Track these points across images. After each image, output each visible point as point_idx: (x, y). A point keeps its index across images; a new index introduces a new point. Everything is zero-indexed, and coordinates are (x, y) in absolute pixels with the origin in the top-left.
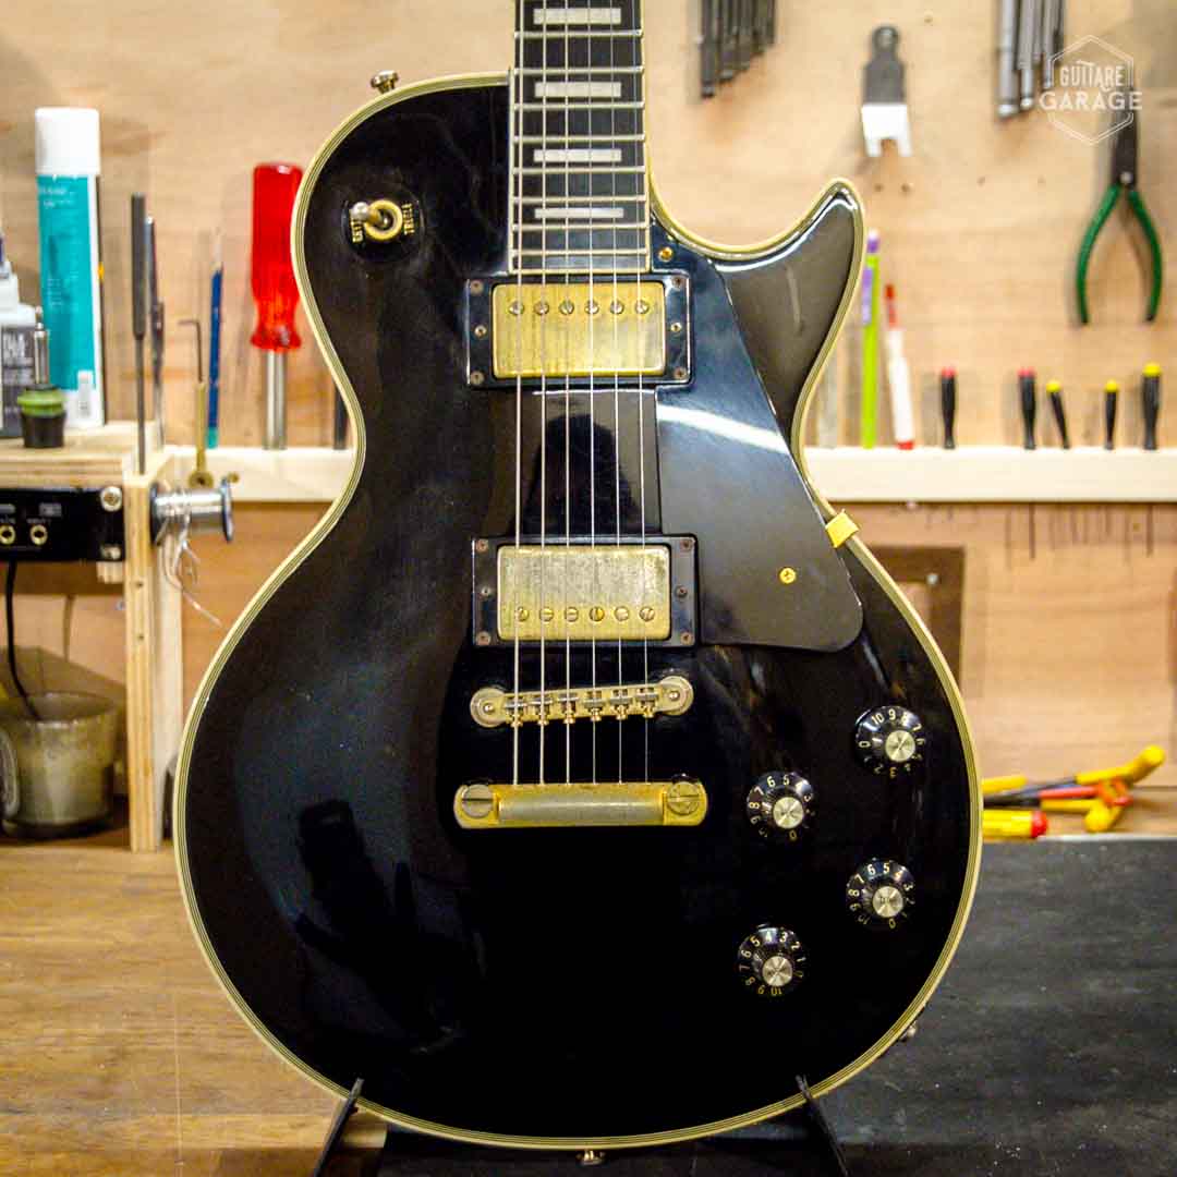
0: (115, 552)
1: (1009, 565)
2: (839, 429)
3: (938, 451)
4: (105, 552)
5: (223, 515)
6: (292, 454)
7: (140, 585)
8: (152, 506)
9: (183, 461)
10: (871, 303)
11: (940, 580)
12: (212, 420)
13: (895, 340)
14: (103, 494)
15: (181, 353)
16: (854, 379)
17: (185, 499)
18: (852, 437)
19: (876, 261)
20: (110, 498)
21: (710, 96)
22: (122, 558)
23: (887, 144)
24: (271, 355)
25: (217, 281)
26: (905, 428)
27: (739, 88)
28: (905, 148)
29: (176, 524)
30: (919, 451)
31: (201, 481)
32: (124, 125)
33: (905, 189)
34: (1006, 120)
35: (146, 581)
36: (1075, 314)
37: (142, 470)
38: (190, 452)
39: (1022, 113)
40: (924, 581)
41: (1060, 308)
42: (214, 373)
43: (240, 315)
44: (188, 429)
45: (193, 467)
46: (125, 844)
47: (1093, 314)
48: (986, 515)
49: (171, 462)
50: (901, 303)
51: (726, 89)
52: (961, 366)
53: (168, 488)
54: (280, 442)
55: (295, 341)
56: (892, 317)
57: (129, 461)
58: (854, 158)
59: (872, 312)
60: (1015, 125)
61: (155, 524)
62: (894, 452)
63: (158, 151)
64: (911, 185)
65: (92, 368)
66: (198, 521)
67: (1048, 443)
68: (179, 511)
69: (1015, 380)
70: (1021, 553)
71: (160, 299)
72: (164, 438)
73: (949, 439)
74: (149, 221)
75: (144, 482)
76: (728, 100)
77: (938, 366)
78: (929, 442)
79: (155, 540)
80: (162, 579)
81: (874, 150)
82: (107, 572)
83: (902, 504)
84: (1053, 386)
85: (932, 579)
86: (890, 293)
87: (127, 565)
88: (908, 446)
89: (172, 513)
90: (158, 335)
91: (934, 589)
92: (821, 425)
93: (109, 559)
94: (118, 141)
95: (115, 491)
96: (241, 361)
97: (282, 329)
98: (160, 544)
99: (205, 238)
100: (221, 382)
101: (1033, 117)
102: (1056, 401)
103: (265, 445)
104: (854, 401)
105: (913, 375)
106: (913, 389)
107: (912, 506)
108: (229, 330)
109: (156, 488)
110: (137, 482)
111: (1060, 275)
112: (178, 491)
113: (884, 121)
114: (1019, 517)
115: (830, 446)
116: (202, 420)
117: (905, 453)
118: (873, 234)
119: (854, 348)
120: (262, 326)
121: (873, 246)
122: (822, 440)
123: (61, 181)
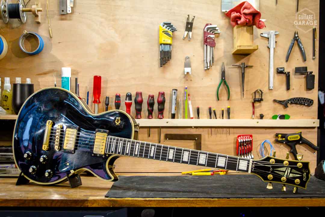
1: (208, 137)
2: (182, 116)
13: (190, 102)
16: (184, 109)
18: (184, 117)
19: (187, 91)
21: (162, 66)
23: (188, 73)
24: (96, 104)
25: (88, 93)
26: (192, 116)
27: (166, 65)
28: (190, 73)
30: (194, 119)
32: (74, 71)
33: (191, 80)
34: (206, 70)
36: (217, 99)
39: (208, 69)
41: (215, 98)
43: (91, 99)
47: (220, 99)
48: (205, 129)
50: (191, 97)
51: (164, 66)
52: (200, 107)
55: (100, 102)
56: (189, 99)
58: (183, 76)
59: (186, 98)
60: (207, 71)
62: (190, 119)
63: (79, 74)
67: (214, 118)
69: (208, 109)
70: (210, 135)
73: (198, 118)
74: (78, 84)
76: (165, 67)
77: (197, 106)
78: (196, 118)
81: (186, 74)
83: (191, 127)
84: (214, 109)
85: (196, 139)
86: (189, 95)
88: (192, 118)
91: (197, 141)
92: (179, 115)
94: (73, 73)
96: (91, 105)
97: (98, 100)
99: (87, 87)
101: (209, 70)
102: (214, 111)
104: (184, 112)
105: (193, 108)
106: (193, 111)
107: (193, 127)
108: (90, 101)
111: (215, 93)
113: (188, 70)
114: (210, 130)
115: (180, 118)
118: (186, 87)
119: (184, 104)
120: (95, 100)
121: (186, 88)
122: (179, 117)
123: (66, 78)
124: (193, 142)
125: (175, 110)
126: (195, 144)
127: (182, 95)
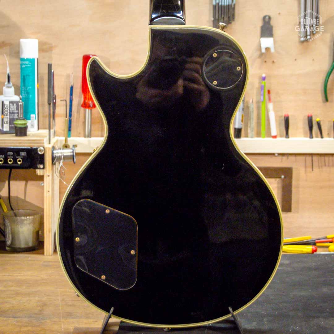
0: (42, 166)
1: (306, 173)
2: (254, 133)
3: (284, 139)
4: (38, 166)
5: (73, 156)
6: (93, 139)
7: (49, 176)
8: (53, 153)
9: (61, 141)
10: (263, 95)
11: (285, 177)
12: (70, 129)
13: (271, 106)
14: (39, 149)
15: (61, 109)
16: (259, 118)
17: (62, 151)
18: (259, 135)
19: (265, 83)
20: (40, 151)
22: (43, 168)
23: (267, 49)
24: (87, 110)
25: (72, 88)
26: (274, 133)
28: (272, 50)
29: (59, 158)
30: (278, 139)
31: (66, 146)
32: (45, 44)
33: (273, 62)
34: (303, 42)
35: (50, 175)
36: (324, 99)
37: (50, 143)
38: (63, 138)
39: (307, 41)
40: (281, 178)
41: (320, 97)
42: (70, 116)
43: (78, 98)
44: (63, 132)
45: (64, 143)
46: (43, 253)
48: (299, 158)
49: (57, 141)
50: (272, 95)
52: (290, 114)
53: (57, 148)
54: (90, 136)
55: (94, 106)
56: (270, 99)
57: (46, 140)
58: (258, 53)
59: (264, 97)
60: (305, 43)
61: (53, 159)
62: (271, 139)
63: (55, 51)
64: (275, 61)
65: (34, 113)
66: (66, 157)
67: (317, 137)
68: (60, 155)
69: (307, 118)
70: (309, 169)
71: (55, 93)
72: (55, 134)
73: (287, 135)
74: (52, 71)
75: (50, 146)
77: (284, 113)
78: (281, 136)
79: (53, 163)
80: (55, 175)
81: (263, 51)
82: (39, 172)
83: (273, 154)
84: (318, 119)
85: (283, 177)
86: (269, 92)
87: (45, 170)
88: (275, 137)
89: (58, 155)
90: (54, 104)
91: (283, 180)
92: (249, 131)
93: (40, 169)
94: (44, 48)
95: (42, 148)
96: (78, 112)
97: (90, 102)
98: (55, 164)
99: (68, 76)
100: (72, 118)
101: (310, 41)
103: (85, 137)
104: (259, 124)
105: (276, 116)
106: (276, 120)
107: (276, 155)
108: (75, 103)
109: (54, 148)
110: (48, 146)
111: (319, 87)
112: (60, 149)
113: (267, 42)
114: (309, 158)
115: (252, 137)
116: (67, 129)
117: (274, 139)
118: (264, 75)
119: (259, 108)
120: (84, 101)
121: (264, 79)
122: (250, 135)
123: (27, 60)
124: (276, 182)
125: (242, 121)
126: (280, 185)
127: (255, 92)
